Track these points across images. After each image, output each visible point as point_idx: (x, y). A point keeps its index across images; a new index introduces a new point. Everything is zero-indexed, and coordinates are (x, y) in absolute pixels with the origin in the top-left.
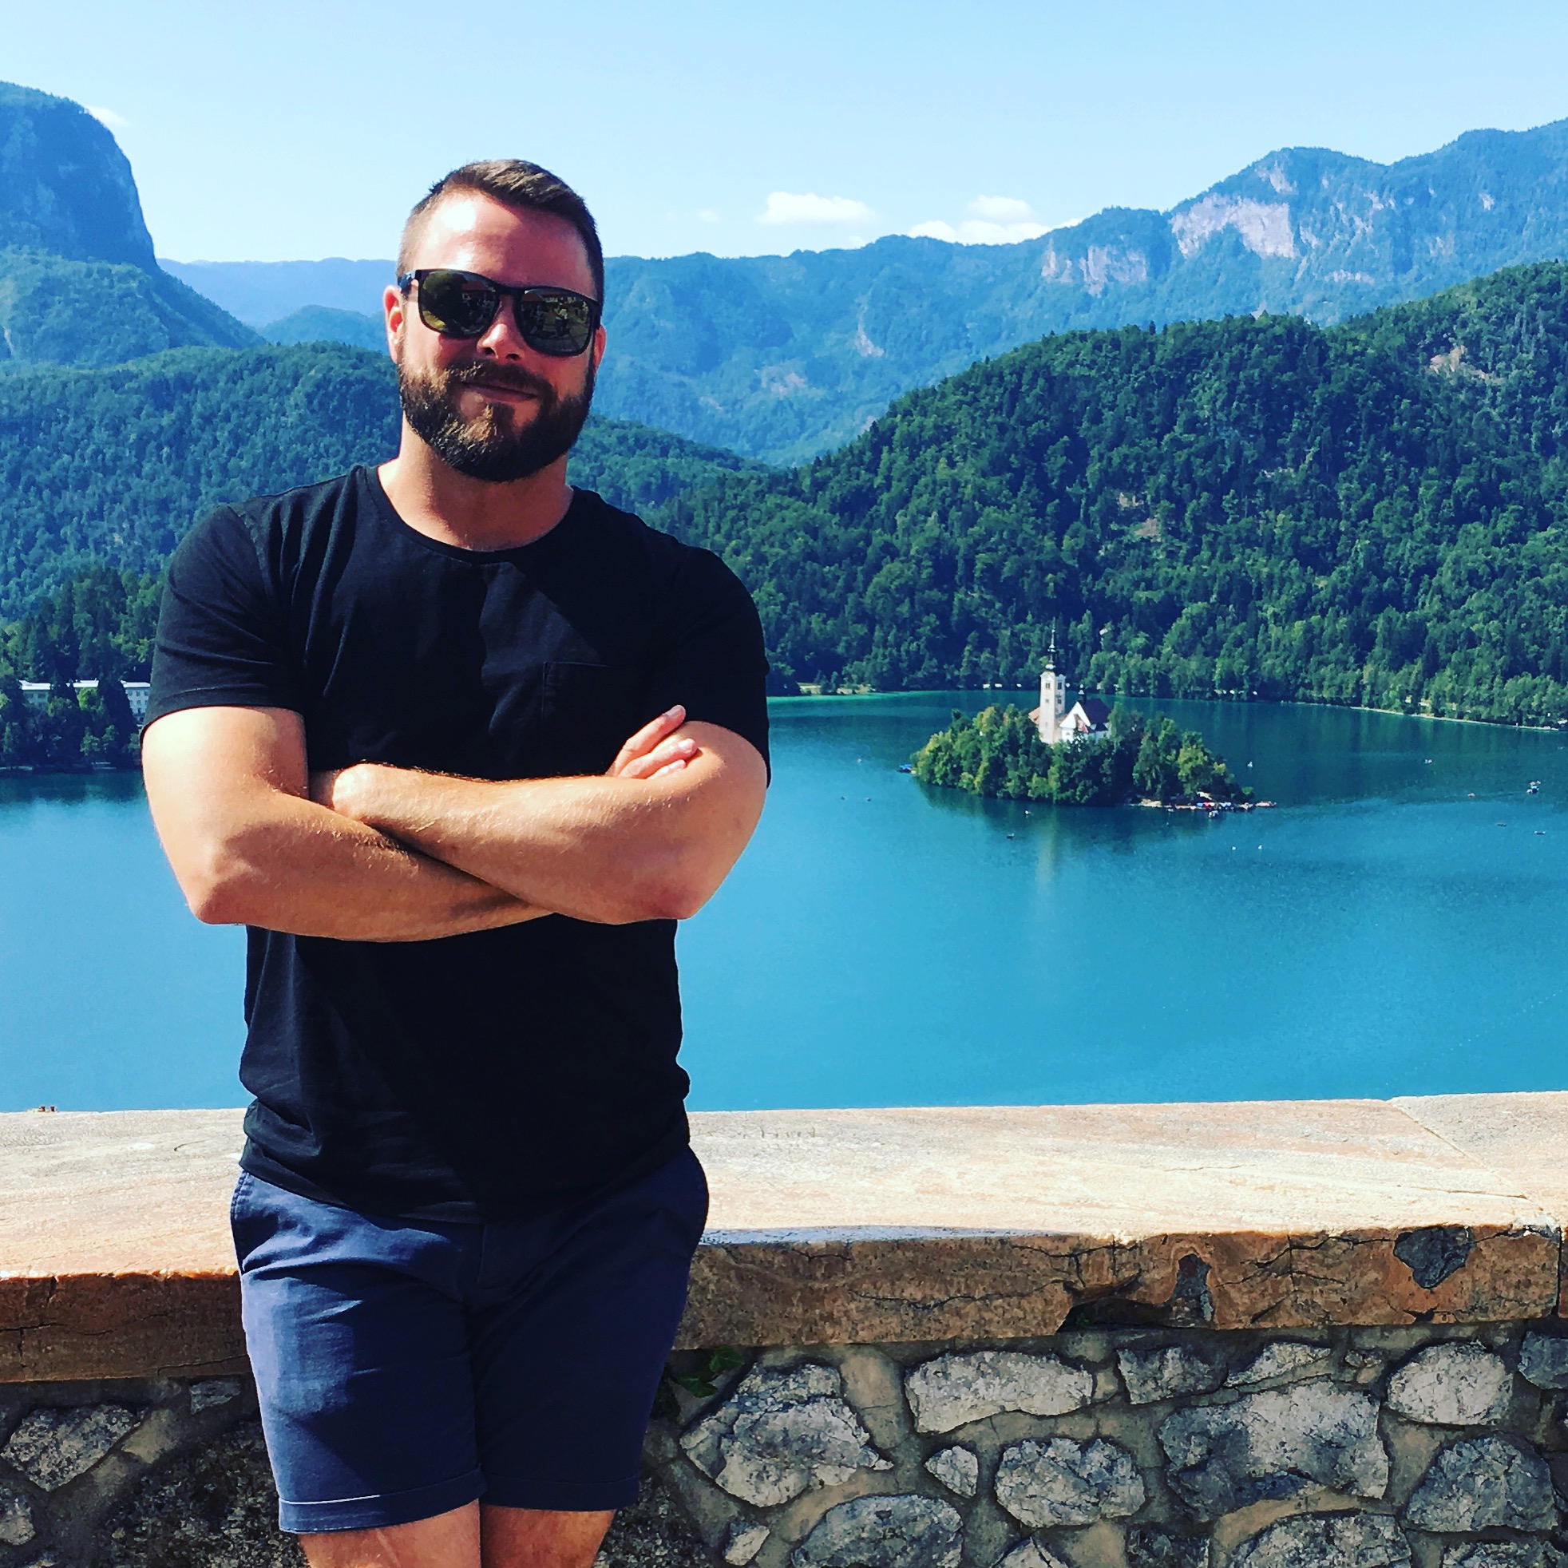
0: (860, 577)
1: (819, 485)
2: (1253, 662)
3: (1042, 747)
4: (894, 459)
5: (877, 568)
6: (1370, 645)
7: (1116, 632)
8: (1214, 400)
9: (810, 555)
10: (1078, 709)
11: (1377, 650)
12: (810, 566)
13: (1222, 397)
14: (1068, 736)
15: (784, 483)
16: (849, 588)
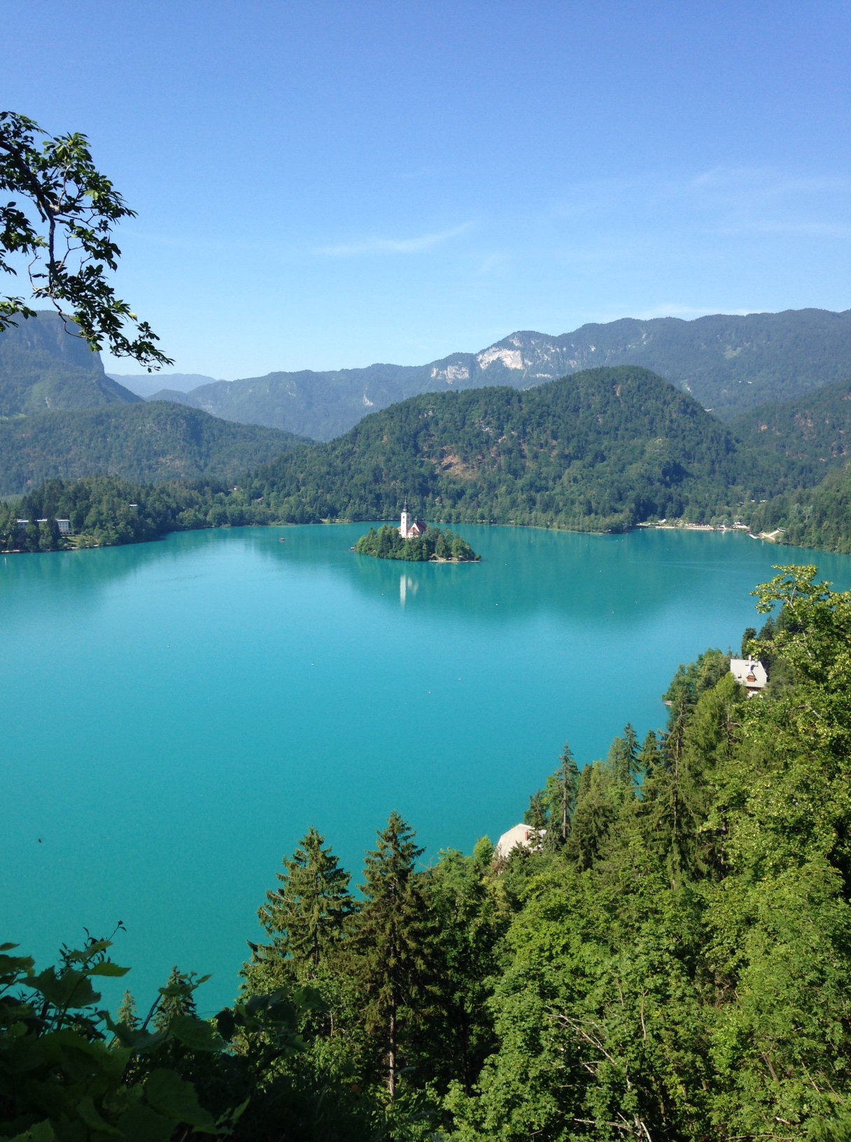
0: (346, 480)
1: (334, 449)
2: (491, 511)
3: (402, 539)
4: (361, 439)
5: (353, 477)
6: (534, 504)
7: (441, 500)
8: (480, 416)
9: (328, 473)
10: (415, 526)
11: (538, 505)
12: (327, 477)
13: (483, 415)
14: (410, 535)
15: (322, 449)
16: (342, 485)
